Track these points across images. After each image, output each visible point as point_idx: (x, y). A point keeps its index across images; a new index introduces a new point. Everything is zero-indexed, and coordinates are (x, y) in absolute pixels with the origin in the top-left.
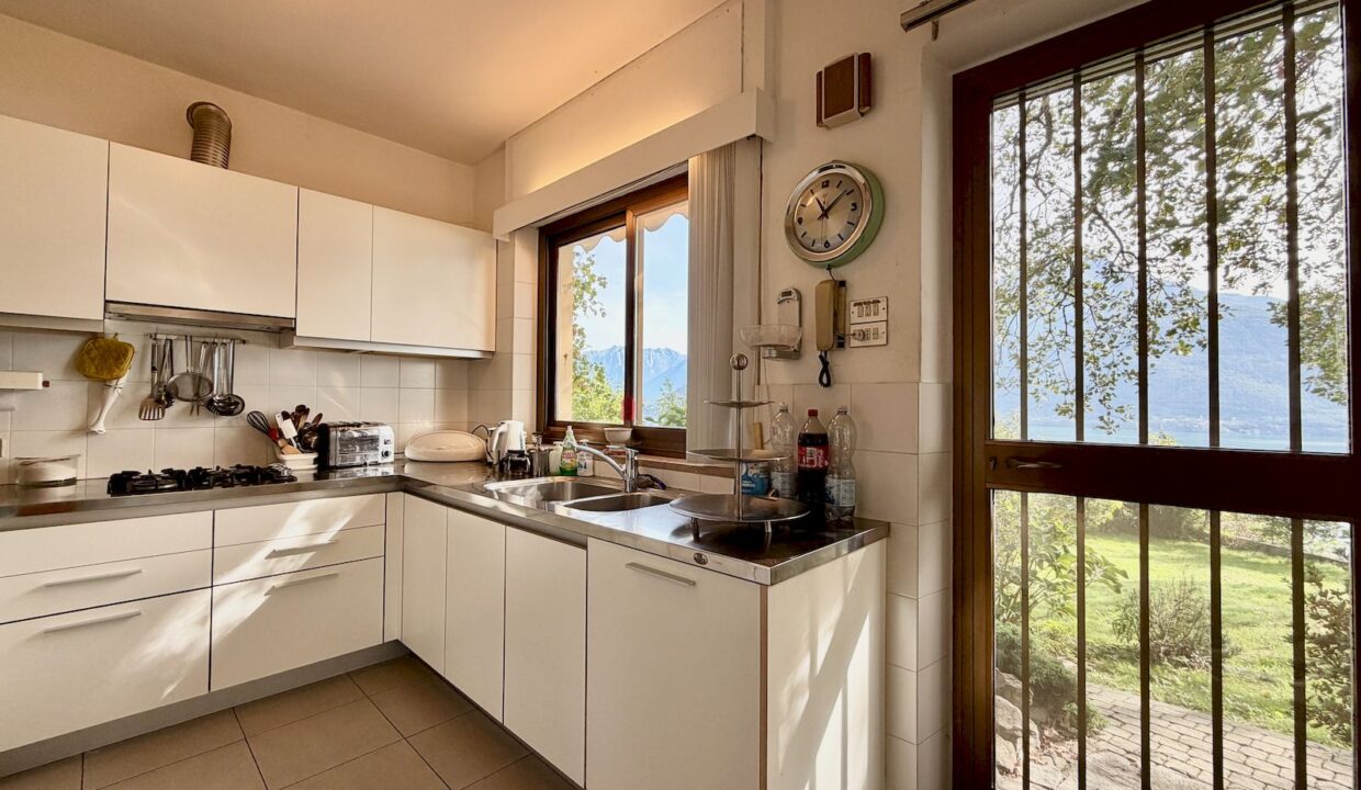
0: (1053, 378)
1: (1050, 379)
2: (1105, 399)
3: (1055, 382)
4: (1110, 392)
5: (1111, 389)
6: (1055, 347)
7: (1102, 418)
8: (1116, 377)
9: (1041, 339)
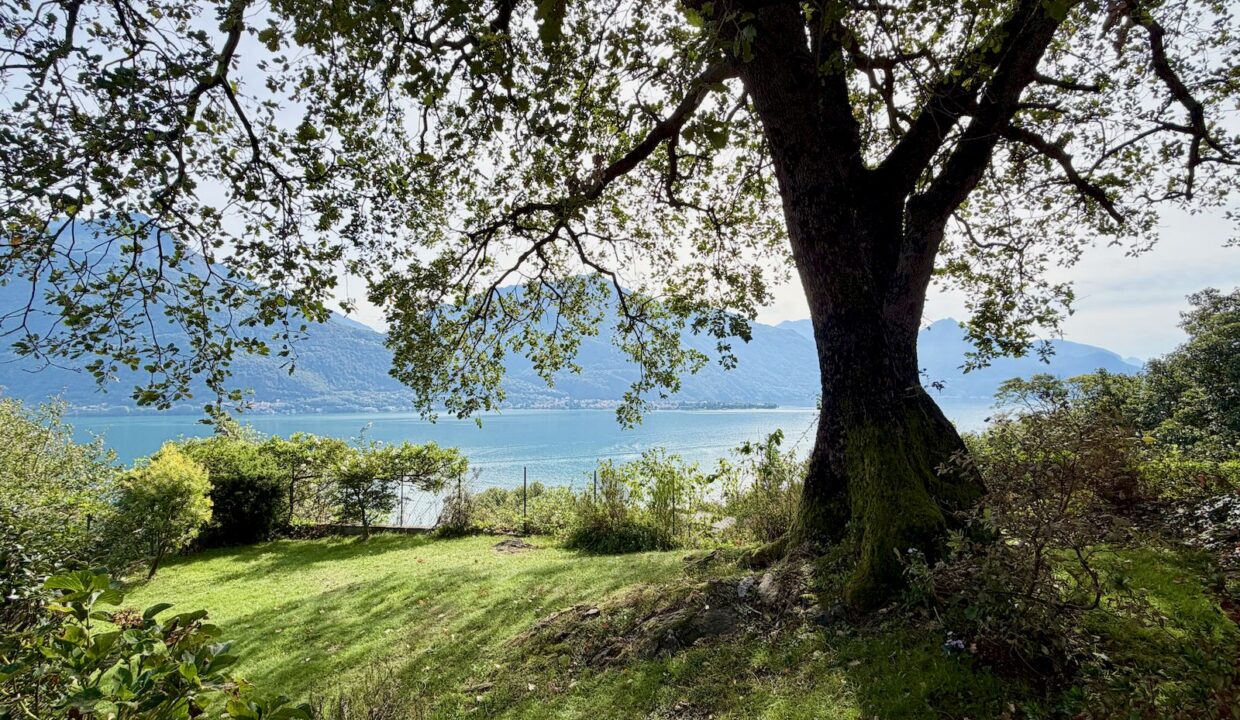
0: (131, 344)
1: (125, 346)
2: (215, 379)
3: (134, 351)
4: (223, 369)
5: (225, 364)
6: (140, 295)
7: (209, 409)
8: (233, 348)
9: (113, 280)
